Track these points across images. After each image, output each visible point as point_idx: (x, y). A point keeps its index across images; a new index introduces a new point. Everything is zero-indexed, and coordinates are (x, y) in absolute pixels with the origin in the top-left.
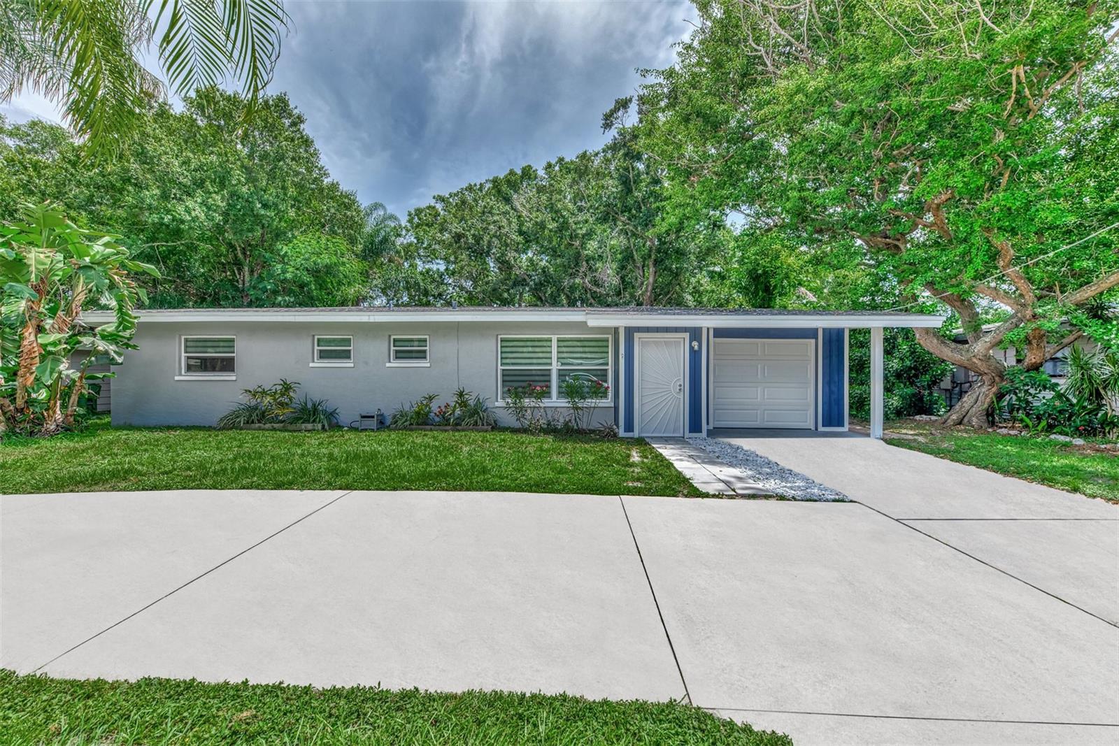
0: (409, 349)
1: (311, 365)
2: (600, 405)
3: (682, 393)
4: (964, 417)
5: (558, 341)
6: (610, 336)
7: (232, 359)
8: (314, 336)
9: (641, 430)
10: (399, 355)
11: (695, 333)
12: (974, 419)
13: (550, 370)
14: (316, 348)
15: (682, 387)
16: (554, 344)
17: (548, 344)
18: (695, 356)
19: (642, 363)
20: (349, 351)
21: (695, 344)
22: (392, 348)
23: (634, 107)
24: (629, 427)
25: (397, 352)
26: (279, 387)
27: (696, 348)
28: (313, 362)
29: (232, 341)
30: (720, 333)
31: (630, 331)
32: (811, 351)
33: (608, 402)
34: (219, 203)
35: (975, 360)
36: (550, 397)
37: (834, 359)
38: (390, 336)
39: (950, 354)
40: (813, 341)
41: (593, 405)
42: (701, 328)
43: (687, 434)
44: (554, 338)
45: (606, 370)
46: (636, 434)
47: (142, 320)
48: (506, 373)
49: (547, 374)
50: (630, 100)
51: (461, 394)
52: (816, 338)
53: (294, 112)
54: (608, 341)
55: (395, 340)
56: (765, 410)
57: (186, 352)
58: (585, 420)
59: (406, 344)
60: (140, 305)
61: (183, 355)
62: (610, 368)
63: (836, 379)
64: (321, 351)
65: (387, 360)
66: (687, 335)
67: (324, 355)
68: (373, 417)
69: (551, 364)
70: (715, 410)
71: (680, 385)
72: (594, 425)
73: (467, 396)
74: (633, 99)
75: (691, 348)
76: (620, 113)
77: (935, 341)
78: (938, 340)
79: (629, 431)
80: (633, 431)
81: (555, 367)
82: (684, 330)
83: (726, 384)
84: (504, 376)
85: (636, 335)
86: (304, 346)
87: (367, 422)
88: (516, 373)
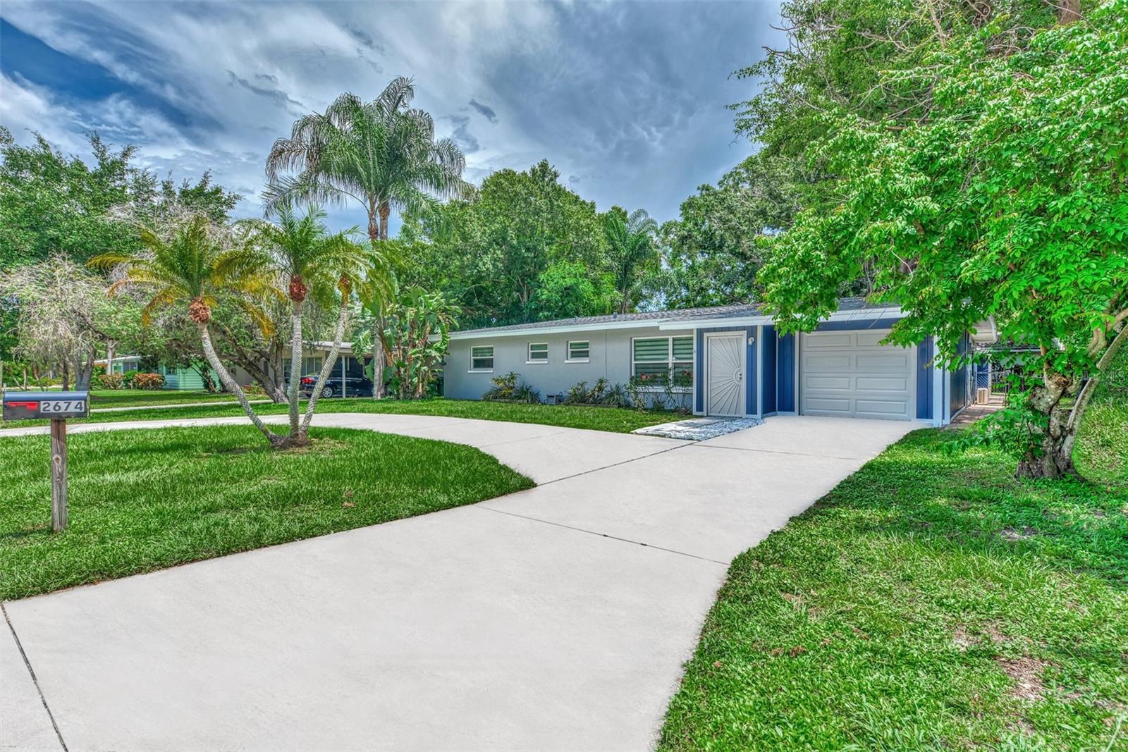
0: (580, 351)
1: (527, 362)
2: (688, 391)
3: (742, 381)
5: (673, 340)
7: (492, 360)
8: (530, 344)
9: (710, 410)
10: (573, 355)
11: (751, 331)
13: (668, 364)
14: (530, 351)
15: (741, 376)
16: (670, 343)
17: (666, 343)
18: (752, 350)
19: (710, 357)
20: (547, 352)
21: (752, 340)
22: (570, 350)
24: (700, 408)
25: (572, 352)
26: (508, 377)
27: (752, 343)
28: (528, 360)
29: (492, 348)
31: (701, 332)
33: (692, 388)
34: (501, 256)
38: (570, 341)
41: (681, 391)
42: (756, 326)
43: (745, 414)
44: (670, 338)
45: (692, 363)
46: (705, 413)
47: (452, 338)
49: (666, 367)
51: (601, 381)
55: (571, 344)
56: (857, 400)
59: (578, 346)
60: (454, 329)
61: (473, 357)
64: (533, 353)
65: (566, 358)
66: (745, 333)
67: (534, 356)
68: (554, 397)
69: (668, 359)
70: (806, 398)
73: (605, 384)
75: (749, 343)
79: (700, 411)
80: (703, 411)
81: (671, 361)
82: (743, 328)
83: (817, 375)
84: (636, 368)
85: (706, 335)
86: (524, 351)
87: (550, 400)
88: (654, 366)
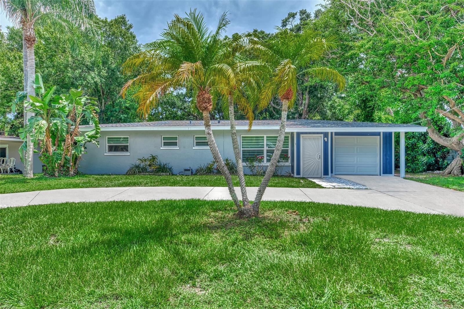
0: (202, 142)
2: (286, 165)
3: (320, 159)
4: (452, 171)
5: (267, 137)
6: (289, 135)
7: (127, 146)
8: (162, 136)
9: (303, 174)
10: (198, 144)
11: (326, 135)
12: (455, 171)
13: (263, 150)
14: (163, 141)
15: (320, 157)
16: (265, 139)
17: (262, 138)
18: (326, 144)
19: (303, 147)
20: (177, 142)
21: (326, 139)
22: (195, 141)
23: (298, 17)
24: (298, 173)
25: (197, 142)
26: (151, 158)
27: (326, 140)
28: (162, 147)
29: (128, 138)
30: (337, 134)
31: (299, 134)
32: (378, 141)
33: (289, 163)
35: (453, 145)
36: (263, 162)
37: (388, 144)
38: (194, 136)
39: (443, 142)
40: (379, 136)
41: (283, 165)
42: (329, 132)
43: (323, 176)
44: (265, 136)
45: (288, 150)
46: (301, 176)
48: (244, 151)
49: (262, 152)
50: (296, 14)
51: (227, 160)
52: (380, 136)
53: (128, 23)
54: (288, 137)
55: (196, 137)
56: (357, 167)
57: (108, 143)
58: (279, 171)
59: (200, 139)
61: (107, 144)
62: (289, 149)
63: (389, 153)
64: (165, 142)
65: (193, 146)
66: (322, 135)
67: (166, 144)
68: (189, 170)
69: (263, 147)
70: (335, 167)
71: (320, 156)
72: (283, 173)
73: (229, 161)
74: (298, 13)
75: (324, 140)
76: (291, 19)
77: (437, 136)
78: (438, 136)
79: (298, 175)
80: (300, 175)
81: (265, 148)
82: (321, 133)
83: (341, 156)
84: (243, 152)
85: (301, 135)
86: (159, 141)
87: (187, 172)
88: (249, 151)
